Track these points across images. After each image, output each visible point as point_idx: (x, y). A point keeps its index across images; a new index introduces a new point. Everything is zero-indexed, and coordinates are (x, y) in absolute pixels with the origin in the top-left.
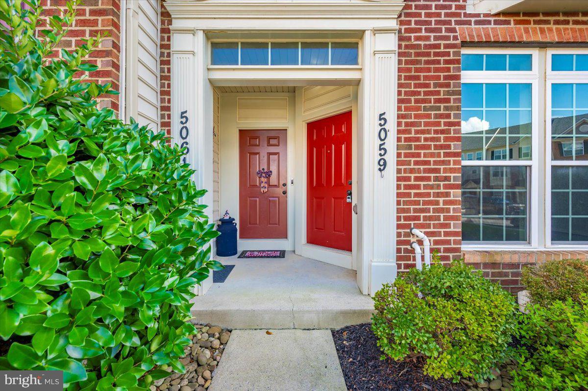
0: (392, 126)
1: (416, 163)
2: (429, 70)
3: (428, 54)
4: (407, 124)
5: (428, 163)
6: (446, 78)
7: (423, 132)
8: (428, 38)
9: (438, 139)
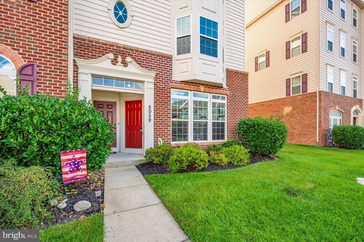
0: (152, 109)
1: (159, 120)
2: (162, 94)
3: (162, 90)
4: (157, 109)
5: (162, 120)
6: (167, 97)
7: (161, 111)
8: (162, 85)
9: (165, 113)
